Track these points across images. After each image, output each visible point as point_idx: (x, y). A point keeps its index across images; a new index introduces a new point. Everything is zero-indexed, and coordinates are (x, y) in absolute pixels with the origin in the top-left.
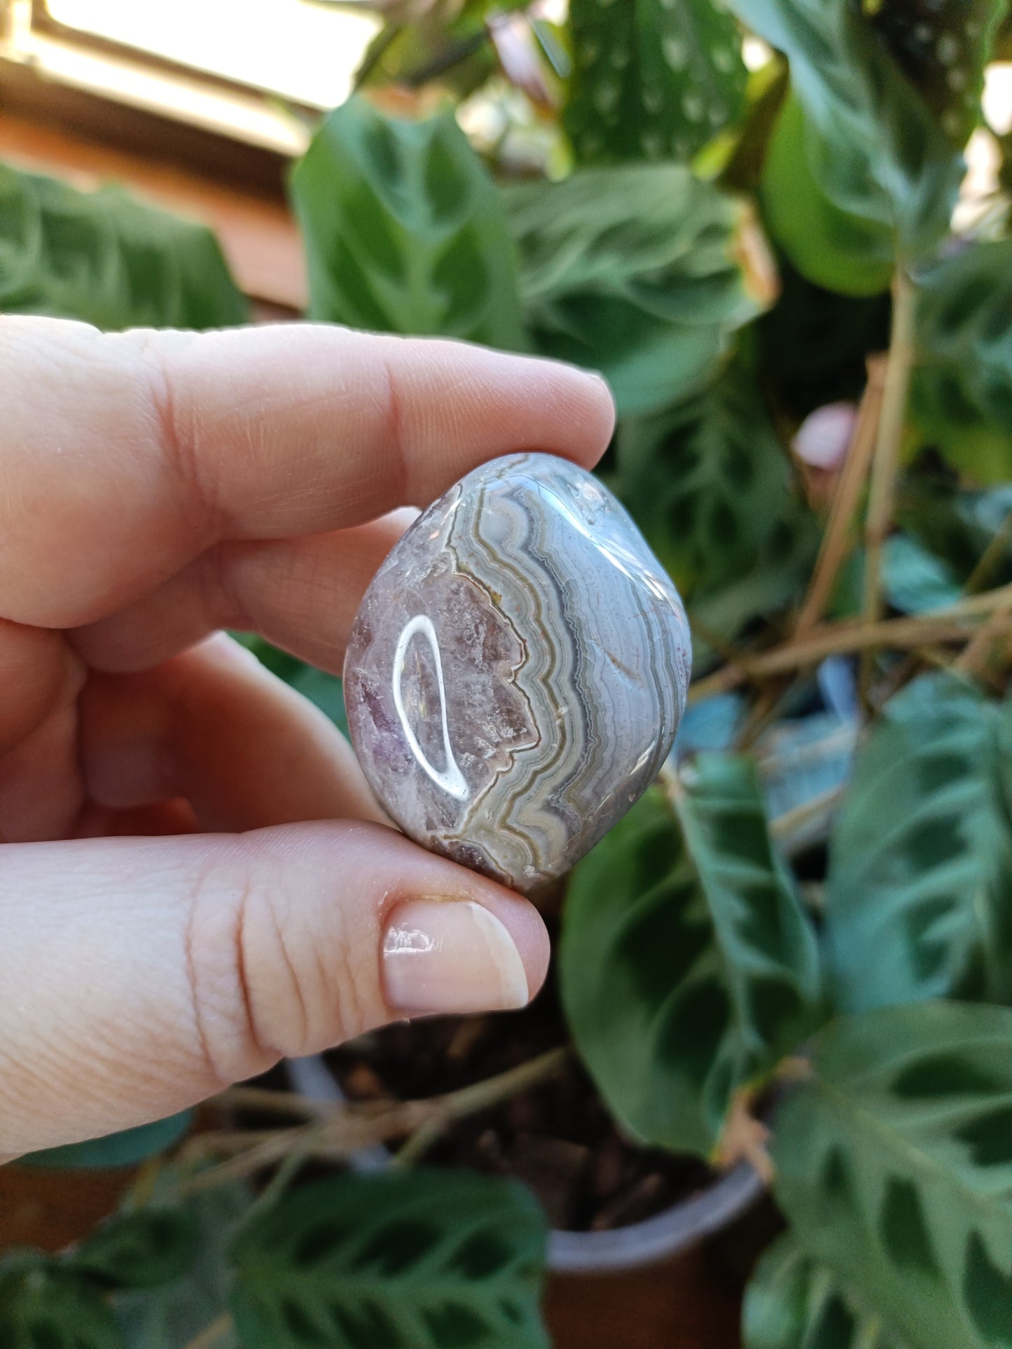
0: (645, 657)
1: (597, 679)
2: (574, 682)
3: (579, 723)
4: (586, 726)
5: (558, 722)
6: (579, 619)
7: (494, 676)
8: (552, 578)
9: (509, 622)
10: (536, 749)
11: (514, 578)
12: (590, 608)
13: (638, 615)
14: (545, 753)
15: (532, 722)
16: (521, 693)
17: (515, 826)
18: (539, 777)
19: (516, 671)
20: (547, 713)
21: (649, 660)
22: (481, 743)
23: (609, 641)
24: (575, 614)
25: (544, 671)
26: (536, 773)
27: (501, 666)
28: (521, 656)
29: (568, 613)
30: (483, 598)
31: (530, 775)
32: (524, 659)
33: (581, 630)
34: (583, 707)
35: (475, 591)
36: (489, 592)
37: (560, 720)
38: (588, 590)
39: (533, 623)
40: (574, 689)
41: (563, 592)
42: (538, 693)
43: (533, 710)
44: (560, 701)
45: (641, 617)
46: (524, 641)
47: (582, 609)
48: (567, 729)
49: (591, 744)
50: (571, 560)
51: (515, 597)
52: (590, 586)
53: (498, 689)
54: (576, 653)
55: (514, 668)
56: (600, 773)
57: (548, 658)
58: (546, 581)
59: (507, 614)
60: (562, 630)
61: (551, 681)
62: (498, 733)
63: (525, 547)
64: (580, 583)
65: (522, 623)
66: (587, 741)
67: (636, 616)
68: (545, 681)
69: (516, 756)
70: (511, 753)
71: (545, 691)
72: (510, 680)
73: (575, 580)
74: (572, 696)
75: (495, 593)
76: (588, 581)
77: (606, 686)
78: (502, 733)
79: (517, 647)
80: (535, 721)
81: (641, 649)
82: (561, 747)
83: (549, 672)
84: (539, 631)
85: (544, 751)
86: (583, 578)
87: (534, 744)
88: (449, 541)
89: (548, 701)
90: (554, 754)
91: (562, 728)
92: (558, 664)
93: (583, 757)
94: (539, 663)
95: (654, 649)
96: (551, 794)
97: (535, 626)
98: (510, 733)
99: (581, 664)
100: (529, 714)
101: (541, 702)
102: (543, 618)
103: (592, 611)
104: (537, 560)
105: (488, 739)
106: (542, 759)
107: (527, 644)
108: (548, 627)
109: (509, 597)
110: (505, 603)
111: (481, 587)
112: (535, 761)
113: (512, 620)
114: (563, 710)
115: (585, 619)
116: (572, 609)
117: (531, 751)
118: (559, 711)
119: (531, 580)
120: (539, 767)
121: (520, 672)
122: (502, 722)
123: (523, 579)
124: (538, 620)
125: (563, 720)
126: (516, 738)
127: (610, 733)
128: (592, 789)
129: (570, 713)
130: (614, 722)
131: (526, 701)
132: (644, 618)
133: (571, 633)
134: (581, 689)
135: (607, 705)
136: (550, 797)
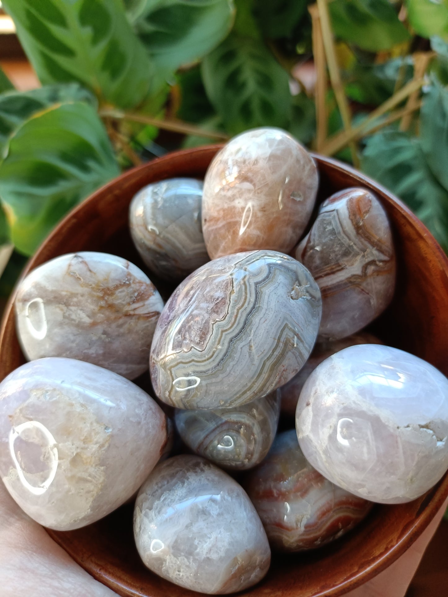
0: (265, 356)
1: (239, 347)
2: (231, 340)
3: (221, 356)
4: (222, 359)
5: (214, 349)
6: (252, 321)
7: (210, 317)
8: (256, 301)
9: (229, 303)
10: (200, 352)
11: (244, 290)
12: (259, 322)
13: (276, 339)
14: (202, 356)
15: (207, 342)
16: (212, 330)
17: (173, 372)
18: (193, 363)
20: (213, 343)
21: (266, 358)
22: (187, 336)
23: (256, 338)
24: (252, 319)
25: (225, 329)
26: (193, 360)
27: (215, 316)
28: (223, 317)
29: (250, 317)
30: (229, 288)
31: (191, 360)
32: (222, 319)
33: (249, 326)
34: (227, 352)
35: (229, 285)
36: (232, 288)
37: (216, 349)
38: (264, 315)
39: (236, 310)
40: (229, 343)
41: (255, 309)
42: (217, 334)
43: (211, 338)
44: (221, 343)
45: (276, 341)
46: (228, 313)
47: (256, 320)
48: (215, 355)
49: (219, 367)
50: (268, 301)
51: (238, 297)
52: (266, 314)
54: (241, 332)
55: (217, 320)
56: (214, 380)
57: (230, 325)
58: (253, 300)
59: (231, 300)
60: (243, 320)
61: (224, 334)
62: (194, 337)
63: (256, 284)
64: (264, 311)
65: (233, 307)
66: (218, 365)
67: (275, 339)
68: (222, 332)
69: (193, 349)
70: (192, 347)
71: (219, 336)
72: (212, 323)
73: (263, 308)
74: (226, 345)
75: (234, 290)
76: (267, 312)
77: (241, 352)
78: (196, 338)
79: (225, 313)
80: (208, 343)
81: (266, 352)
82: (208, 359)
83: (226, 330)
84: (235, 314)
85: (202, 355)
86: (266, 310)
87: (201, 350)
88: (237, 264)
89: (217, 340)
90: (204, 359)
91: (214, 352)
92: (231, 330)
93: (212, 369)
94: (226, 324)
95: (271, 356)
96: (191, 372)
97: (235, 311)
99: (239, 337)
100: (208, 339)
101: (215, 338)
102: (240, 311)
103: (259, 323)
104: (256, 291)
105: (190, 337)
106: (199, 357)
107: (228, 315)
108: (239, 315)
109: (236, 295)
110: (233, 296)
111: (231, 285)
112: (196, 355)
113: (231, 303)
114: (219, 347)
115: (254, 323)
116: (253, 316)
117: (198, 352)
118: (218, 346)
119: (248, 296)
120: (196, 359)
121: (218, 322)
122: (199, 334)
123: (246, 293)
124: (238, 310)
125: (217, 350)
126: (198, 344)
127: (228, 369)
128: (207, 383)
129: (221, 350)
130: (233, 367)
131: (211, 334)
132: (277, 343)
133: (245, 323)
134: (231, 345)
135: (236, 359)
136: (190, 373)
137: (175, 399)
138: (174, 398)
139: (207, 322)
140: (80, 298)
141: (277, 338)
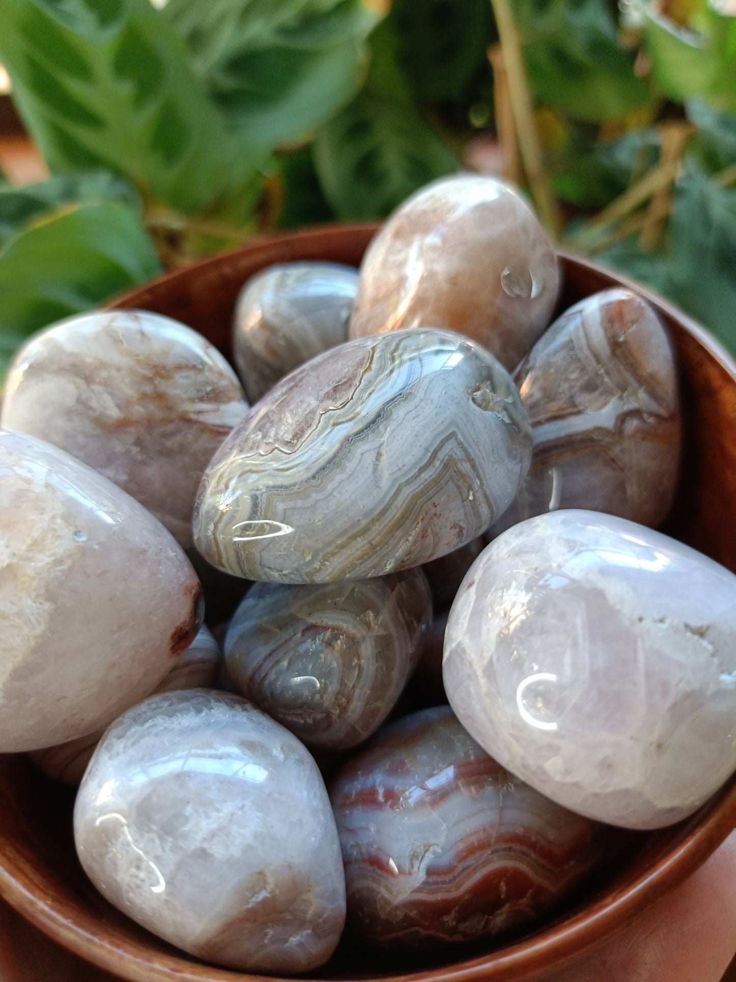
0: (404, 475)
1: (359, 452)
2: (347, 440)
3: (322, 463)
4: (323, 468)
6: (391, 414)
7: (318, 405)
9: (358, 385)
10: (286, 455)
12: (405, 416)
13: (429, 451)
14: (287, 461)
15: (303, 441)
16: (317, 422)
18: (270, 472)
19: (330, 410)
20: (315, 442)
21: (403, 480)
22: (272, 432)
23: (393, 442)
24: (393, 410)
25: (340, 420)
26: (271, 468)
27: (328, 402)
28: (341, 404)
29: (389, 405)
30: (364, 366)
31: (267, 467)
32: (340, 407)
33: (386, 420)
34: (335, 456)
35: (365, 361)
36: (369, 366)
37: (315, 451)
38: (416, 407)
40: (342, 443)
41: (401, 396)
42: (324, 428)
43: (312, 434)
44: (328, 441)
45: (429, 454)
46: (352, 398)
47: (399, 413)
48: (313, 459)
49: (314, 481)
50: (428, 387)
52: (420, 406)
54: (367, 427)
55: (331, 408)
56: (299, 503)
57: (351, 416)
58: (401, 382)
59: (362, 381)
60: (375, 410)
61: (337, 427)
62: (284, 434)
64: (417, 401)
65: (363, 390)
66: (314, 477)
67: (427, 450)
68: (335, 425)
69: (275, 451)
70: (276, 448)
72: (321, 412)
73: (416, 396)
74: (336, 445)
75: (371, 368)
76: (423, 404)
77: (360, 461)
78: (286, 436)
79: (346, 399)
81: (405, 469)
82: (298, 466)
83: (342, 423)
84: (365, 400)
86: (422, 400)
87: (289, 452)
89: (323, 436)
90: (289, 466)
91: (311, 456)
92: (351, 423)
93: (301, 482)
94: (344, 414)
95: (415, 479)
96: (263, 486)
97: (366, 395)
98: (289, 438)
99: (363, 435)
100: (307, 436)
101: (320, 434)
102: (375, 396)
103: (404, 419)
105: (277, 433)
106: (282, 463)
107: (351, 401)
108: (371, 402)
109: (374, 374)
110: (368, 375)
111: (369, 361)
113: (361, 385)
114: (323, 449)
115: (395, 418)
116: (395, 406)
117: (283, 455)
121: (331, 412)
122: (293, 430)
124: (371, 395)
126: (287, 443)
127: (330, 487)
128: (285, 507)
129: (325, 453)
130: (340, 483)
131: (314, 428)
132: (431, 458)
133: (378, 416)
134: (345, 447)
135: (348, 470)
136: (261, 487)
137: (223, 538)
138: (221, 536)
139: (313, 412)
140: (113, 372)
141: (432, 450)
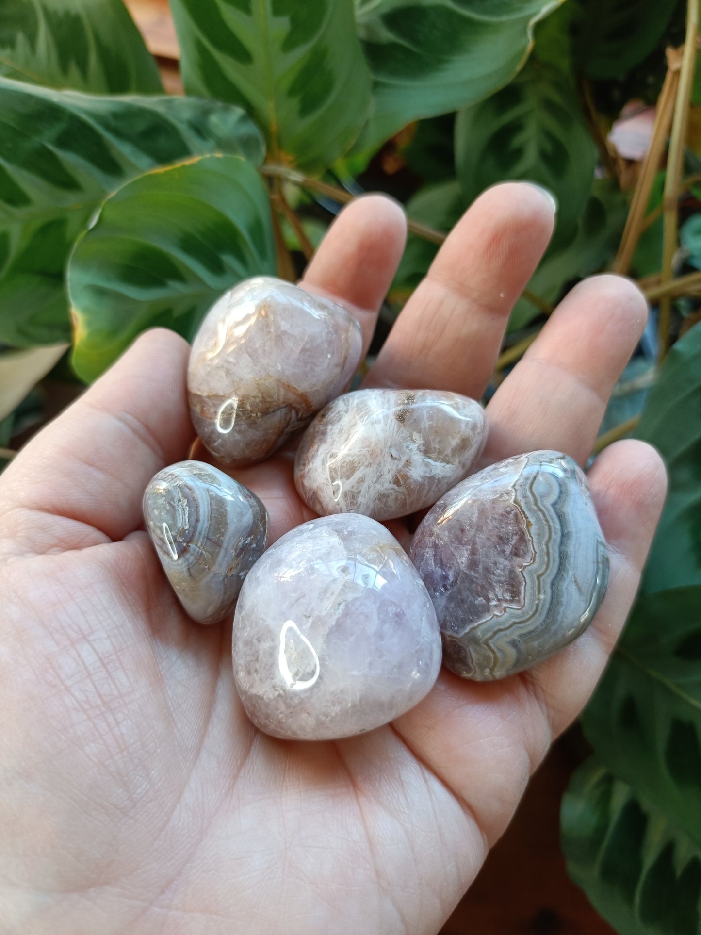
0: (590, 586)
1: (564, 588)
2: (552, 584)
3: (547, 607)
4: (550, 610)
5: (536, 602)
6: (567, 553)
7: (512, 564)
8: (562, 526)
9: (531, 540)
10: (519, 611)
11: (542, 518)
12: (575, 549)
14: (524, 614)
15: (523, 595)
16: (523, 579)
17: (492, 645)
18: (515, 627)
19: (525, 567)
20: (533, 595)
22: (491, 596)
23: (577, 570)
24: (566, 549)
25: (540, 572)
26: (515, 623)
27: (518, 560)
28: (531, 559)
29: (563, 548)
30: (523, 521)
31: (511, 623)
32: (532, 562)
33: (566, 559)
34: (552, 598)
35: (519, 516)
36: (526, 520)
37: (538, 601)
39: (544, 546)
40: (551, 588)
41: (565, 536)
42: (533, 582)
43: (527, 590)
44: (542, 591)
46: (536, 552)
47: (571, 549)
48: (540, 606)
49: (548, 619)
50: (574, 521)
51: (539, 528)
52: (578, 538)
53: (512, 571)
54: (559, 570)
55: (525, 564)
56: (546, 636)
57: (545, 567)
58: (558, 527)
59: (532, 535)
60: (557, 555)
61: (542, 579)
62: (502, 594)
63: (554, 505)
64: (574, 535)
65: (538, 543)
66: (547, 617)
67: (594, 563)
68: (538, 577)
69: (508, 610)
70: (505, 608)
71: (536, 583)
72: (520, 570)
73: (572, 532)
74: (549, 590)
75: (530, 522)
76: (578, 535)
77: (567, 593)
78: (505, 595)
79: (531, 554)
80: (525, 596)
81: (589, 581)
82: (533, 615)
83: (543, 574)
84: (545, 551)
85: (523, 613)
86: (576, 533)
87: (520, 607)
88: (514, 485)
89: (536, 589)
90: (528, 617)
91: (537, 605)
92: (548, 572)
93: (541, 624)
94: (539, 566)
95: (595, 584)
96: (516, 636)
97: (544, 547)
98: (508, 596)
99: (560, 576)
100: (523, 591)
101: (532, 588)
102: (550, 545)
103: (575, 551)
104: (557, 514)
105: (496, 596)
106: (520, 617)
107: (536, 555)
108: (551, 551)
109: (536, 527)
110: (534, 529)
111: (523, 516)
112: (517, 617)
113: (534, 539)
114: (542, 597)
115: (570, 554)
116: (566, 546)
117: (516, 611)
118: (540, 595)
119: (551, 523)
120: (517, 620)
121: (528, 568)
122: (507, 589)
123: (547, 521)
124: (547, 545)
125: (540, 601)
126: (512, 601)
127: (559, 618)
128: (539, 642)
129: (545, 600)
130: (564, 612)
131: (524, 584)
132: (596, 565)
133: (561, 558)
134: (555, 589)
135: (564, 602)
136: (516, 638)
137: (498, 673)
141: (595, 561)
